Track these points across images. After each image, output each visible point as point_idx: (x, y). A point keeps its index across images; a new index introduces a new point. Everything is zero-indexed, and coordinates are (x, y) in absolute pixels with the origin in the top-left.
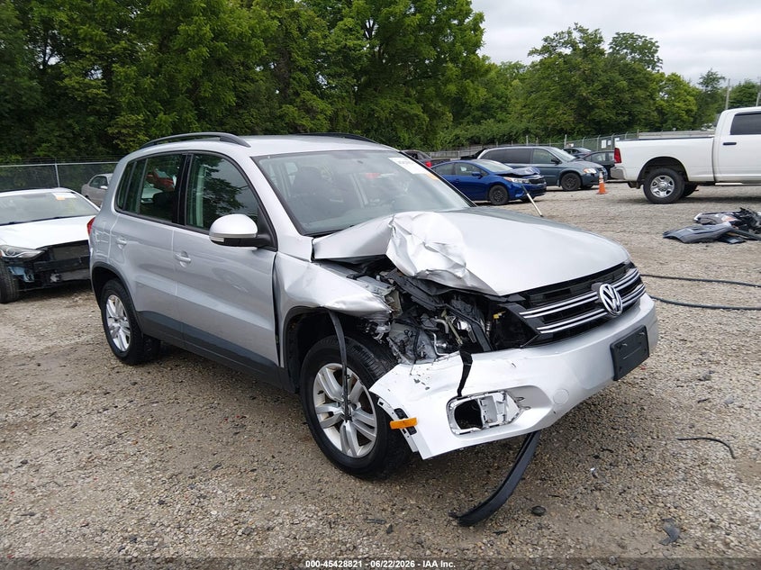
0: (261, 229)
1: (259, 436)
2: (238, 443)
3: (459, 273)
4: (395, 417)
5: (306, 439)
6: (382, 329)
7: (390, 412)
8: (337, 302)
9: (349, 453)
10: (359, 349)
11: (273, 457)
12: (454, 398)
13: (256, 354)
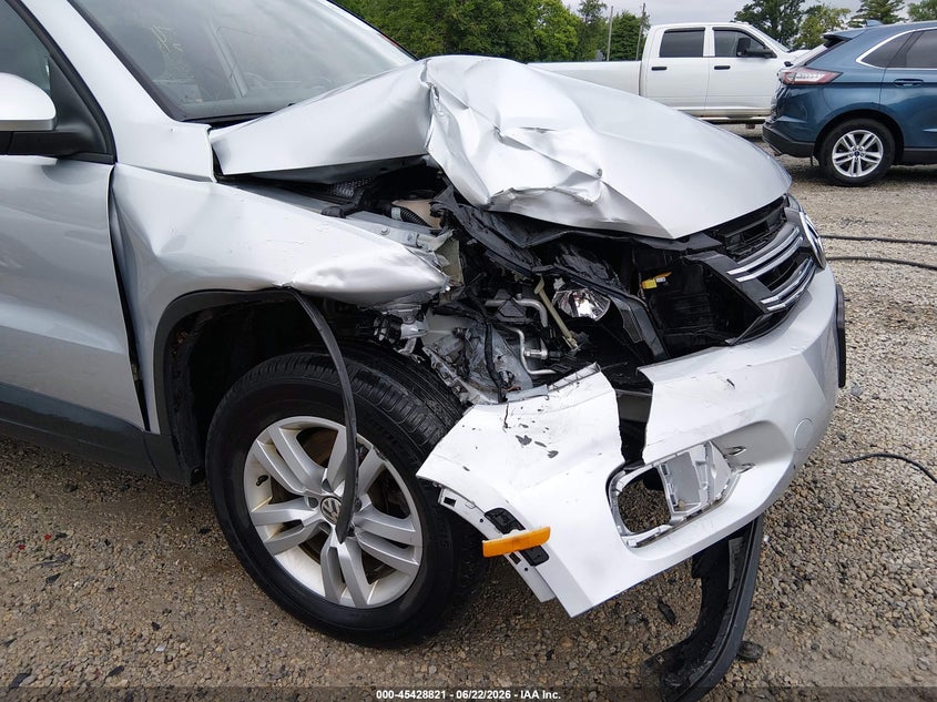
0: (65, 110)
1: (109, 578)
2: (62, 603)
3: (588, 192)
4: (488, 529)
5: (217, 568)
6: (410, 330)
7: (474, 518)
8: (321, 273)
9: (346, 598)
10: (373, 381)
11: (156, 627)
12: (620, 469)
13: (79, 408)
